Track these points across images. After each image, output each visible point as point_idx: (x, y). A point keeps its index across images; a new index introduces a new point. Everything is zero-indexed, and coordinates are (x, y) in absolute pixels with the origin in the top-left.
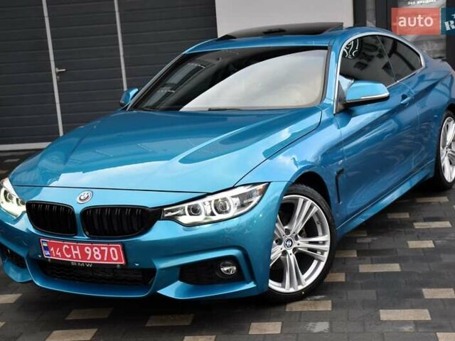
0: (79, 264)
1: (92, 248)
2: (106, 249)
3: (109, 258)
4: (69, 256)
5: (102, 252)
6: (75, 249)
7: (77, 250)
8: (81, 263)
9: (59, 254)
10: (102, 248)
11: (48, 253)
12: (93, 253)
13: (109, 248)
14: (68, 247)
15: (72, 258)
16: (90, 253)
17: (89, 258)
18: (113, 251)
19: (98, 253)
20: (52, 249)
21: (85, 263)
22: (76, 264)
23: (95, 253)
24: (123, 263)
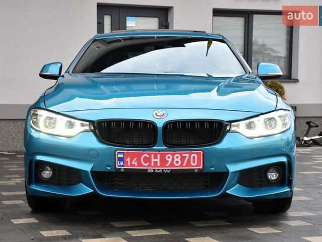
0: (156, 171)
1: (173, 155)
2: (187, 155)
3: (188, 164)
4: (147, 164)
5: (183, 159)
6: (156, 157)
7: (157, 158)
8: (158, 170)
9: (136, 163)
10: (184, 155)
11: (122, 164)
12: (173, 159)
13: (190, 155)
14: (147, 156)
15: (150, 165)
16: (170, 160)
17: (168, 165)
18: (194, 157)
19: (179, 160)
20: (128, 159)
21: (163, 170)
22: (152, 171)
23: (176, 160)
24: (201, 167)
